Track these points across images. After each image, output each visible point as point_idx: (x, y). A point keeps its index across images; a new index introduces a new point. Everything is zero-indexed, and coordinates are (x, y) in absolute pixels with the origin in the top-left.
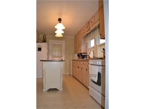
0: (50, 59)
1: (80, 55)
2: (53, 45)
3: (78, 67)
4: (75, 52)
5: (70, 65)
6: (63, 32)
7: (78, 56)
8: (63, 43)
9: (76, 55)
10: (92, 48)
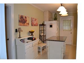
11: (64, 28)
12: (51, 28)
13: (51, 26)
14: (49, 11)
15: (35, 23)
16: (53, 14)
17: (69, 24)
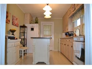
0: (41, 37)
1: (67, 34)
2: (44, 26)
3: (65, 45)
4: (63, 31)
5: (59, 43)
6: (51, 13)
7: (66, 34)
8: (52, 24)
9: (64, 34)
10: (78, 27)
11: (45, 33)
12: (32, 31)
13: (32, 29)
14: (30, 14)
15: (16, 22)
16: (33, 18)
17: (49, 29)
